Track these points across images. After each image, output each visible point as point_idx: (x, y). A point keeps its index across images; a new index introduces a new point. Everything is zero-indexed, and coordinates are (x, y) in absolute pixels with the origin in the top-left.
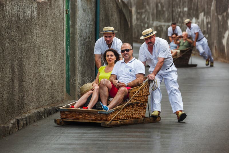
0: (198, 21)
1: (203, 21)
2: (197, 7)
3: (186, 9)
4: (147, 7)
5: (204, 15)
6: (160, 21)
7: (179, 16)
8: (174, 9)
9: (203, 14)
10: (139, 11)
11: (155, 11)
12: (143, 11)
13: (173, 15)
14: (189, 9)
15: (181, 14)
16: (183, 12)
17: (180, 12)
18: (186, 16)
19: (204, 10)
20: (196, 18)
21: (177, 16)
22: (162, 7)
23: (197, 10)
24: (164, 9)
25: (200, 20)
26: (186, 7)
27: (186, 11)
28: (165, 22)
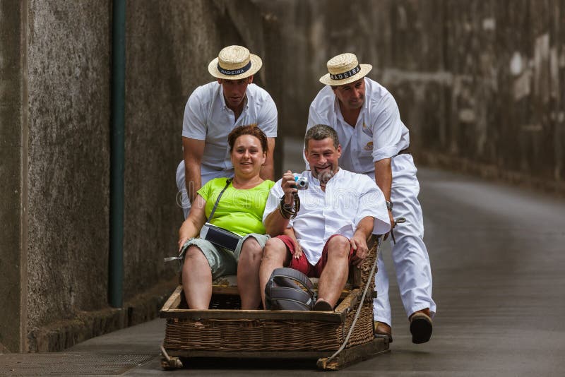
0: (531, 63)
1: (546, 64)
2: (528, 15)
3: (489, 24)
4: (363, 22)
5: (551, 44)
6: (404, 68)
7: (468, 47)
8: (449, 25)
9: (545, 39)
10: (334, 34)
11: (388, 33)
12: (349, 32)
13: (446, 47)
14: (501, 24)
15: (475, 42)
16: (481, 35)
17: (472, 34)
18: (490, 47)
19: (549, 27)
20: (522, 55)
21: (461, 49)
22: (412, 16)
23: (527, 26)
24: (419, 25)
25: (537, 61)
26: (489, 16)
27: (489, 31)
28: (420, 69)
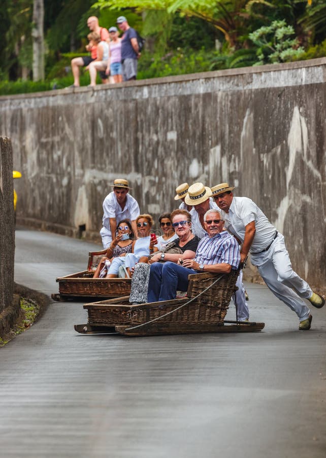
0: (206, 168)
1: (219, 169)
2: (203, 129)
3: (172, 136)
4: (68, 130)
5: (222, 154)
6: (101, 169)
7: (155, 153)
8: (140, 135)
9: (218, 148)
10: (44, 140)
11: (89, 140)
12: (57, 139)
13: (136, 153)
14: (181, 136)
15: (161, 150)
16: (166, 145)
17: (158, 142)
18: (173, 154)
19: (221, 140)
20: (199, 162)
21: (149, 155)
22: (108, 128)
23: (203, 138)
24: (114, 135)
25: (211, 166)
26: (172, 129)
27: (172, 141)
28: (116, 171)
